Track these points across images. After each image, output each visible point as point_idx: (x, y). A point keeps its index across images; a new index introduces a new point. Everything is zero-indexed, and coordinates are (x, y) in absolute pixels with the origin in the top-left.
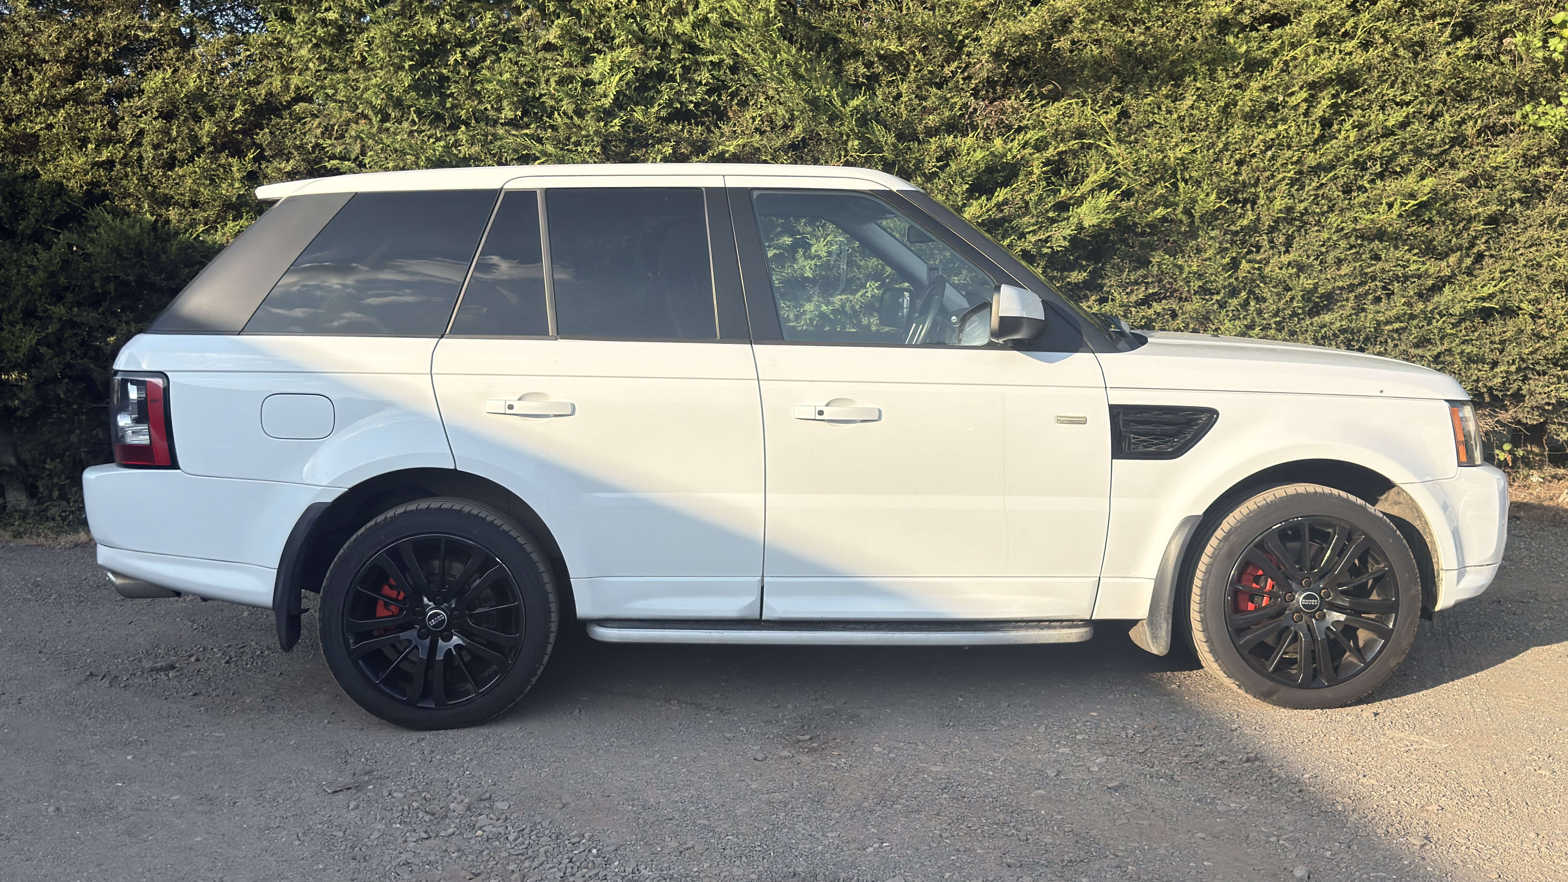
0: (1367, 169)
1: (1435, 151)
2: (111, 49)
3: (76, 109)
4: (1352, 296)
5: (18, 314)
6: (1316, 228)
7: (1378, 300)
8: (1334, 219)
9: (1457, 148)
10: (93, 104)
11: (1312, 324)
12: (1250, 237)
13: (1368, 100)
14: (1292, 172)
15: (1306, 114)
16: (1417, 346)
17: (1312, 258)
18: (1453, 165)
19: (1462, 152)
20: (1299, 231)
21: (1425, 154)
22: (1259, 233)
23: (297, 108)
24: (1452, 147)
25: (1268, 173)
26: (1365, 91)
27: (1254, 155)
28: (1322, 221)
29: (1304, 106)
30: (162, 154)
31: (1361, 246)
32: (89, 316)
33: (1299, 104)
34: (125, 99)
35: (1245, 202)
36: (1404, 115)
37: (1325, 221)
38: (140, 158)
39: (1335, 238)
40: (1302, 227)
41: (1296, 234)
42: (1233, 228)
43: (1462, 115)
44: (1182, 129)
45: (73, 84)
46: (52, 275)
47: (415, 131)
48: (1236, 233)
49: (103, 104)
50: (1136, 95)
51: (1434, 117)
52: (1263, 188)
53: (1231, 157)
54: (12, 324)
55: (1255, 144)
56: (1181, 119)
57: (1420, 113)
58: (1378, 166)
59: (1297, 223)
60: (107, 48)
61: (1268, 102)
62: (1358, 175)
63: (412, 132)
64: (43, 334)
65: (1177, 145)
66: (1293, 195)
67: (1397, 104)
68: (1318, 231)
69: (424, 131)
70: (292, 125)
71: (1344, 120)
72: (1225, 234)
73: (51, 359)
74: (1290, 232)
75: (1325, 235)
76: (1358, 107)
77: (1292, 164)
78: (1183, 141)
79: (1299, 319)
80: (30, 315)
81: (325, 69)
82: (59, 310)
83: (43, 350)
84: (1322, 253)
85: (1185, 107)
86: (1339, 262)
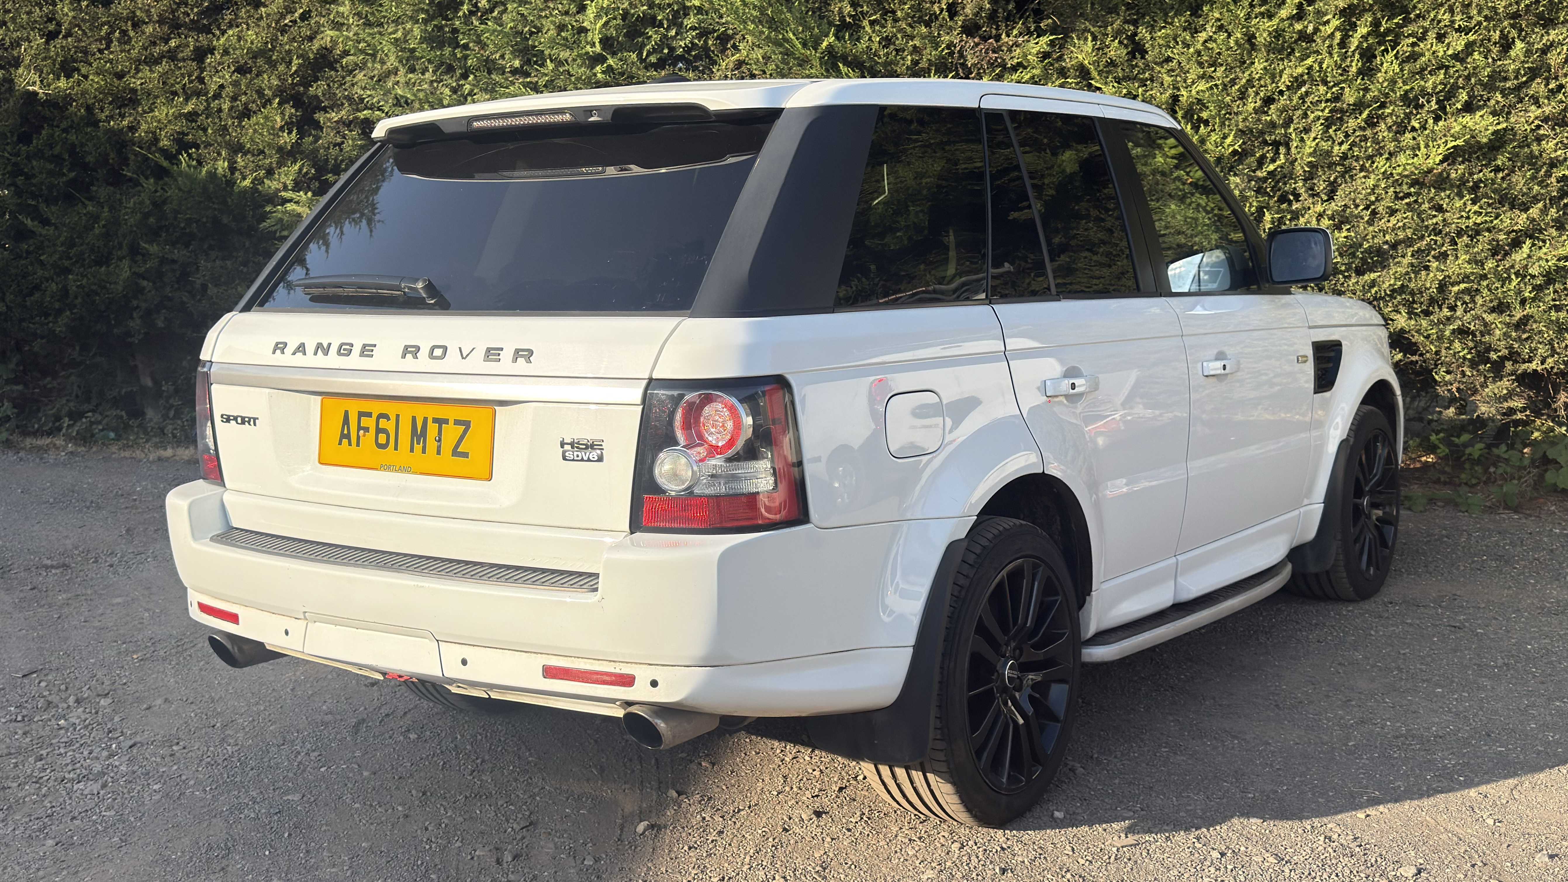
0: (1423, 106)
1: (1509, 84)
2: (196, 10)
3: (170, 66)
4: (1409, 251)
5: (125, 251)
6: (1363, 174)
7: (1444, 256)
8: (1381, 163)
9: (1539, 80)
10: (184, 60)
11: (1357, 282)
12: (1285, 184)
13: (1423, 27)
14: (1327, 111)
15: (1343, 44)
16: (1493, 310)
17: (1361, 207)
18: (1536, 101)
19: (1547, 85)
20: (1343, 176)
21: (1497, 88)
22: (1295, 179)
23: (344, 61)
24: (1532, 79)
25: (1300, 112)
26: (1418, 16)
27: (1281, 93)
28: (1367, 165)
29: (1338, 35)
30: (238, 106)
31: (1418, 194)
32: (179, 254)
33: (1333, 34)
34: (209, 56)
35: (1276, 144)
36: (1463, 43)
37: (1371, 166)
38: (220, 110)
39: (1383, 186)
40: (1346, 172)
41: (1339, 181)
42: (1259, 174)
43: (1544, 41)
44: (1201, 64)
45: (166, 43)
46: (146, 216)
47: (436, 81)
48: (1265, 180)
49: (193, 60)
50: (1152, 28)
51: (1506, 45)
52: (1295, 130)
53: (1257, 94)
54: (120, 259)
55: (1283, 80)
56: (1199, 53)
57: (1489, 40)
58: (1433, 103)
59: (1338, 169)
60: (192, 9)
61: (1300, 32)
62: (1411, 112)
63: (432, 82)
64: (143, 269)
65: (1193, 83)
66: (1330, 136)
67: (1457, 30)
68: (1365, 177)
69: (442, 81)
70: (344, 78)
71: (1386, 50)
72: (1249, 181)
73: (150, 291)
74: (1332, 179)
75: (1371, 182)
76: (1409, 35)
77: (1327, 101)
78: (1202, 77)
79: (1345, 277)
80: (135, 251)
81: (364, 24)
82: (154, 249)
83: (144, 283)
84: (1373, 203)
85: (1201, 40)
86: (1392, 212)
